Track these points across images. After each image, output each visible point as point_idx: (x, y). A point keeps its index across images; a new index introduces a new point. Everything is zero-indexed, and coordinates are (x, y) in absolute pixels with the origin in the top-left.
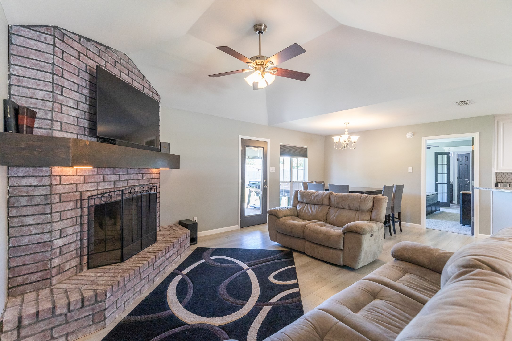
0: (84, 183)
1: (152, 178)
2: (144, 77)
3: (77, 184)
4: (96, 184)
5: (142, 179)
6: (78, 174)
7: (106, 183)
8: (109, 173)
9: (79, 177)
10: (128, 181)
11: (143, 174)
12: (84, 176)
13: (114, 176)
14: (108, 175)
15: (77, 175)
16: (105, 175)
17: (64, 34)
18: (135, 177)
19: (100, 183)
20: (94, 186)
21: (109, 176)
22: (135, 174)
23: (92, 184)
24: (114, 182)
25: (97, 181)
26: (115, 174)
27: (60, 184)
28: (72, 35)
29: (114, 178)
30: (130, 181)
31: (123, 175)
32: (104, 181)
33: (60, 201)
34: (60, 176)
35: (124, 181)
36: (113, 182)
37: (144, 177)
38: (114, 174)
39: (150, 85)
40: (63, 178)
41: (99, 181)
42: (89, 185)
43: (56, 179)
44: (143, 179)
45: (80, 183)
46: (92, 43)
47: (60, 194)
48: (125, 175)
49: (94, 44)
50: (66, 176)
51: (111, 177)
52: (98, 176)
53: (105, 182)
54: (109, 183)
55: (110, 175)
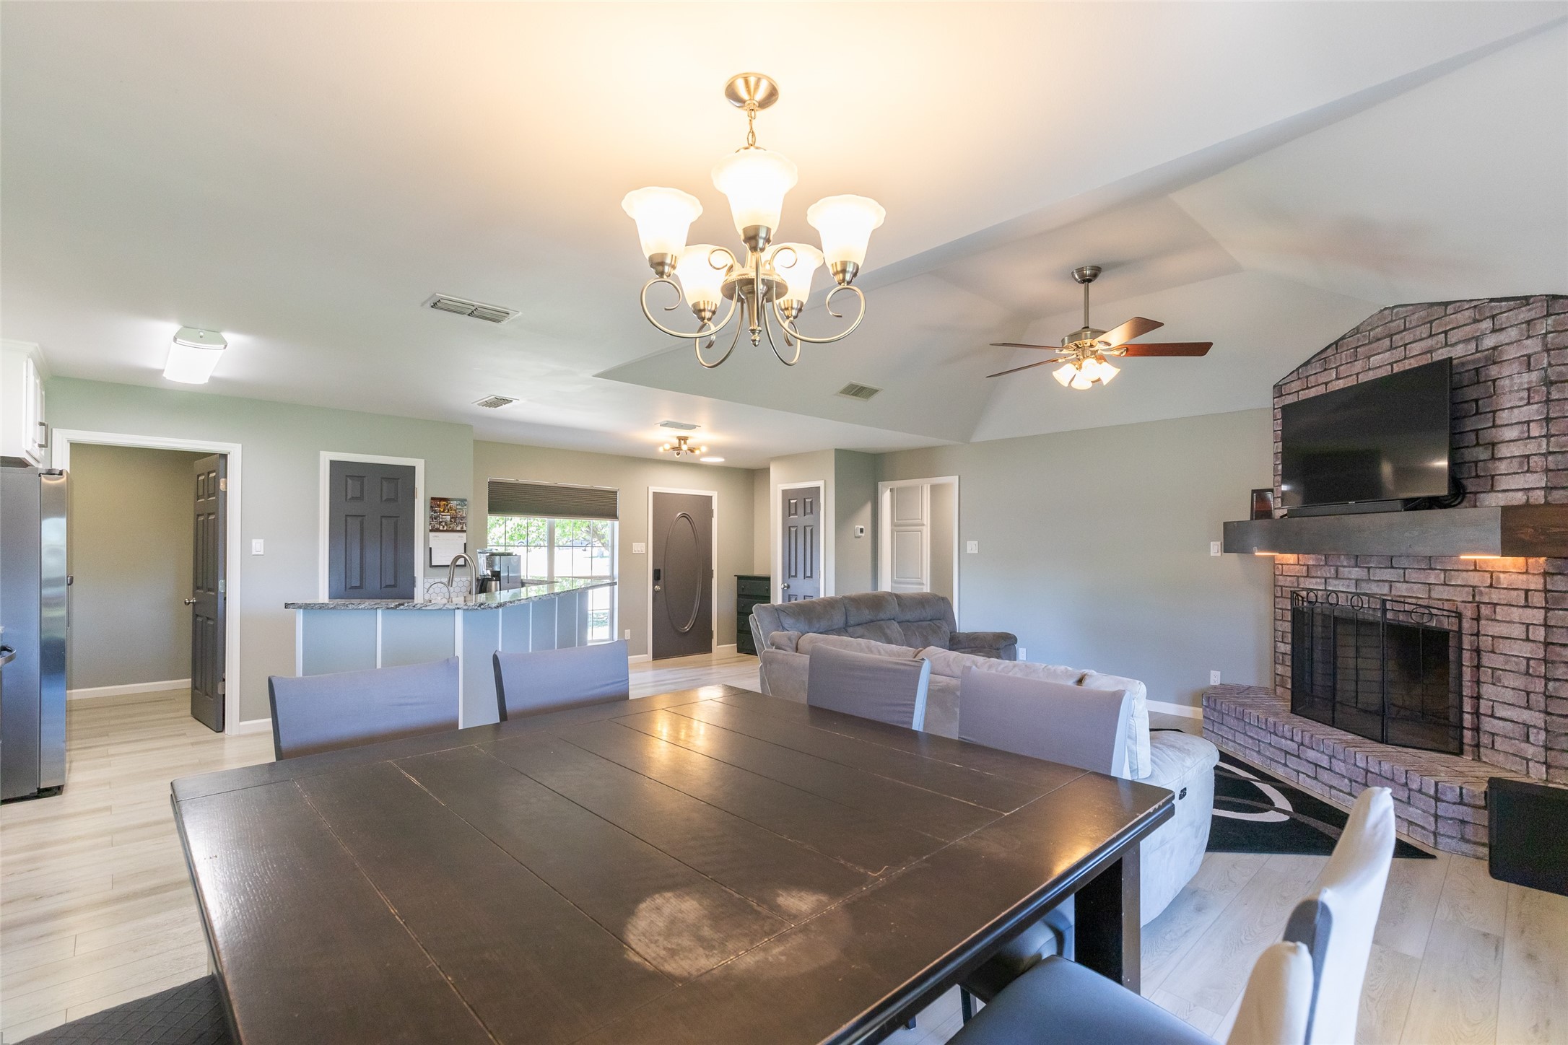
0: (1307, 576)
1: (1491, 586)
2: (1446, 304)
3: (1298, 577)
4: (1323, 580)
5: (1442, 585)
6: (1300, 563)
7: (1342, 582)
8: (1345, 564)
9: (1302, 567)
10: (1393, 584)
11: (1445, 570)
12: (1308, 565)
13: (1357, 569)
14: (1344, 567)
15: (1298, 564)
16: (1340, 566)
17: (1281, 386)
18: (1412, 576)
19: (1331, 580)
20: (1320, 584)
21: (1346, 569)
22: (1415, 569)
23: (1318, 580)
24: (1357, 581)
25: (1325, 575)
26: (1359, 567)
27: (1282, 575)
28: (1290, 377)
29: (1356, 573)
30: (1398, 585)
31: (1378, 570)
32: (1337, 578)
33: (1282, 597)
34: (1282, 565)
35: (1380, 583)
36: (1354, 581)
37: (1450, 580)
38: (1356, 566)
39: (1475, 307)
40: (1284, 567)
41: (1328, 575)
42: (1314, 580)
43: (1278, 568)
44: (1445, 584)
45: (1302, 577)
46: (1313, 361)
47: (1282, 587)
48: (1382, 570)
49: (1317, 358)
50: (1288, 564)
51: (1349, 572)
52: (1327, 568)
53: (1340, 578)
54: (1346, 582)
55: (1349, 567)
